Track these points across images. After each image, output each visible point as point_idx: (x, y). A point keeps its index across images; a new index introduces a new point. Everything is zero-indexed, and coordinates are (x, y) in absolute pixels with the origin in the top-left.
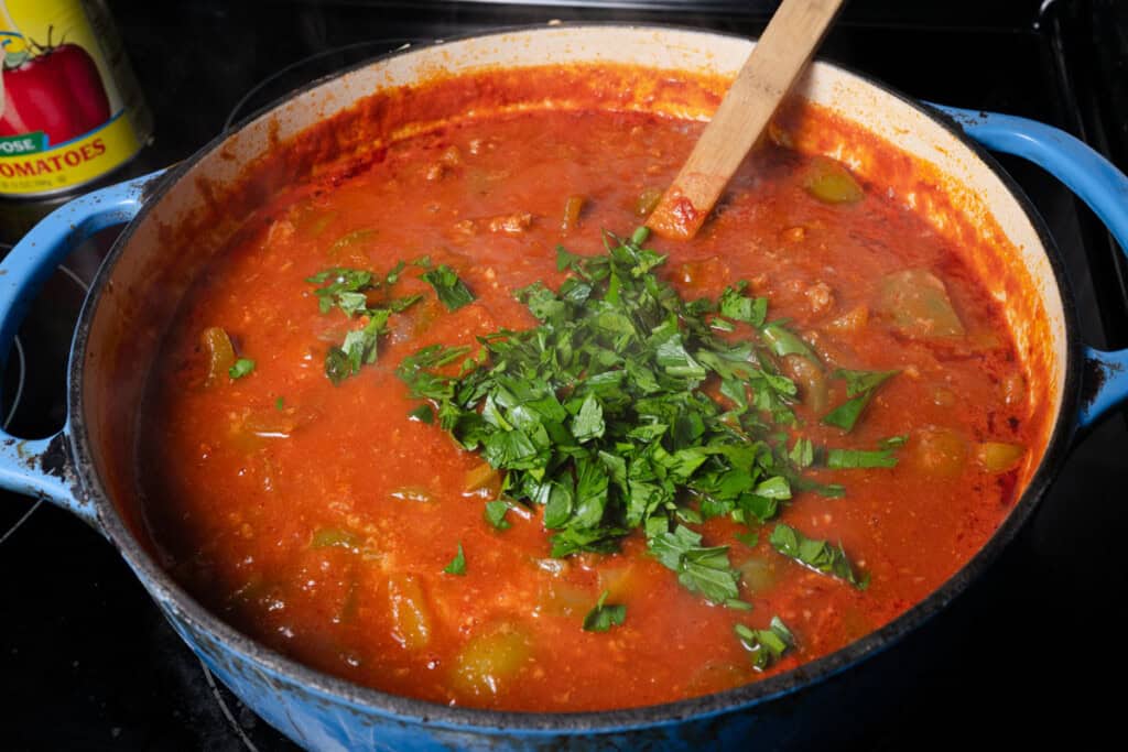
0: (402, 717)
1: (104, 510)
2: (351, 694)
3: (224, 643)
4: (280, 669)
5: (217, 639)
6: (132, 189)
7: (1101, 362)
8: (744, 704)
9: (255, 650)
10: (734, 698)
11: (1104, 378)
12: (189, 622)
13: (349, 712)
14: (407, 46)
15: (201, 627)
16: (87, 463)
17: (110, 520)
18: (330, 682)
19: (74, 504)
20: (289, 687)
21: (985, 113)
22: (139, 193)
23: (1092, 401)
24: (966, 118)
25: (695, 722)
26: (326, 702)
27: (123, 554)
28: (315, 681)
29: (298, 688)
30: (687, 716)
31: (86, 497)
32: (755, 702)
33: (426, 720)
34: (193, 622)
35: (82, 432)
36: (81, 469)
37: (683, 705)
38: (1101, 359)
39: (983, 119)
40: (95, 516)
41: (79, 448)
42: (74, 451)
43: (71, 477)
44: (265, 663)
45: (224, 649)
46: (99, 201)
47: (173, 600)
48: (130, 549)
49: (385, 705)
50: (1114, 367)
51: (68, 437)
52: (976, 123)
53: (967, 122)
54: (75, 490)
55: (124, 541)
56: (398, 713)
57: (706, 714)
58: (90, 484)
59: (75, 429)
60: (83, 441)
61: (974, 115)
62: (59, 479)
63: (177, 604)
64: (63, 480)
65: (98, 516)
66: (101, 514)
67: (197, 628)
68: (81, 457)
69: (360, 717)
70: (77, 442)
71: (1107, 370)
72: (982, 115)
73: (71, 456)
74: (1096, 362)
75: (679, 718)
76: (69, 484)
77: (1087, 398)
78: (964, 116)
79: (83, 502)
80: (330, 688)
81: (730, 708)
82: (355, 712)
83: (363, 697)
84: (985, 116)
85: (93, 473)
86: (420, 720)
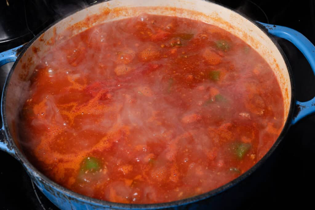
0: (104, 206)
1: (17, 151)
2: (90, 200)
3: (55, 188)
4: (71, 194)
5: (53, 187)
6: (13, 52)
7: (300, 106)
8: (195, 201)
9: (64, 189)
10: (192, 199)
11: (300, 110)
12: (44, 182)
13: (90, 205)
14: (96, 2)
15: (48, 183)
16: (11, 138)
17: (19, 155)
18: (85, 197)
19: (8, 150)
20: (73, 199)
21: (275, 26)
22: (15, 53)
23: (296, 116)
24: (270, 27)
25: (182, 206)
26: (83, 202)
27: (24, 164)
28: (81, 197)
29: (76, 199)
30: (180, 204)
31: (11, 148)
32: (198, 200)
33: (111, 206)
34: (46, 182)
35: (8, 129)
36: (9, 140)
37: (179, 201)
38: (300, 105)
39: (275, 28)
40: (14, 153)
41: (8, 134)
42: (6, 135)
43: (6, 142)
44: (67, 192)
45: (55, 189)
46: (3, 56)
47: (40, 176)
48: (26, 162)
49: (100, 203)
50: (304, 107)
51: (4, 131)
52: (272, 29)
53: (269, 29)
54: (8, 146)
55: (24, 160)
56: (103, 205)
57: (185, 203)
58: (12, 144)
59: (6, 128)
60: (9, 132)
61: (272, 26)
62: (3, 143)
63: (41, 177)
64: (4, 143)
65: (16, 154)
66: (17, 153)
67: (47, 184)
68: (9, 137)
69: (93, 206)
70: (7, 132)
71: (301, 108)
72: (274, 26)
73: (6, 136)
74: (299, 105)
75: (178, 205)
76: (6, 144)
77: (295, 116)
78: (269, 27)
79: (11, 149)
80: (85, 198)
81: (191, 202)
82: (92, 205)
83: (94, 201)
84: (275, 27)
85: (13, 141)
86: (109, 206)
